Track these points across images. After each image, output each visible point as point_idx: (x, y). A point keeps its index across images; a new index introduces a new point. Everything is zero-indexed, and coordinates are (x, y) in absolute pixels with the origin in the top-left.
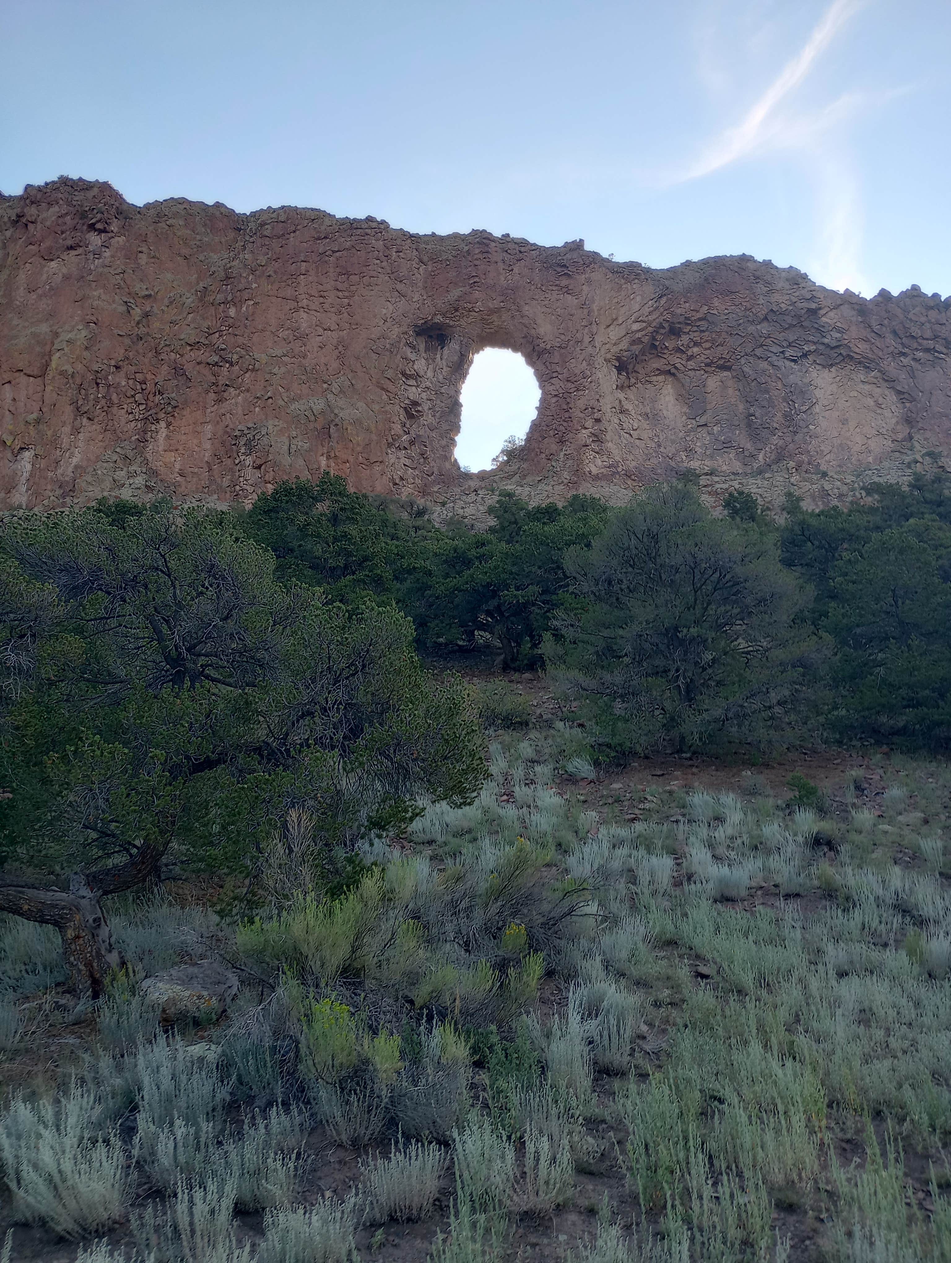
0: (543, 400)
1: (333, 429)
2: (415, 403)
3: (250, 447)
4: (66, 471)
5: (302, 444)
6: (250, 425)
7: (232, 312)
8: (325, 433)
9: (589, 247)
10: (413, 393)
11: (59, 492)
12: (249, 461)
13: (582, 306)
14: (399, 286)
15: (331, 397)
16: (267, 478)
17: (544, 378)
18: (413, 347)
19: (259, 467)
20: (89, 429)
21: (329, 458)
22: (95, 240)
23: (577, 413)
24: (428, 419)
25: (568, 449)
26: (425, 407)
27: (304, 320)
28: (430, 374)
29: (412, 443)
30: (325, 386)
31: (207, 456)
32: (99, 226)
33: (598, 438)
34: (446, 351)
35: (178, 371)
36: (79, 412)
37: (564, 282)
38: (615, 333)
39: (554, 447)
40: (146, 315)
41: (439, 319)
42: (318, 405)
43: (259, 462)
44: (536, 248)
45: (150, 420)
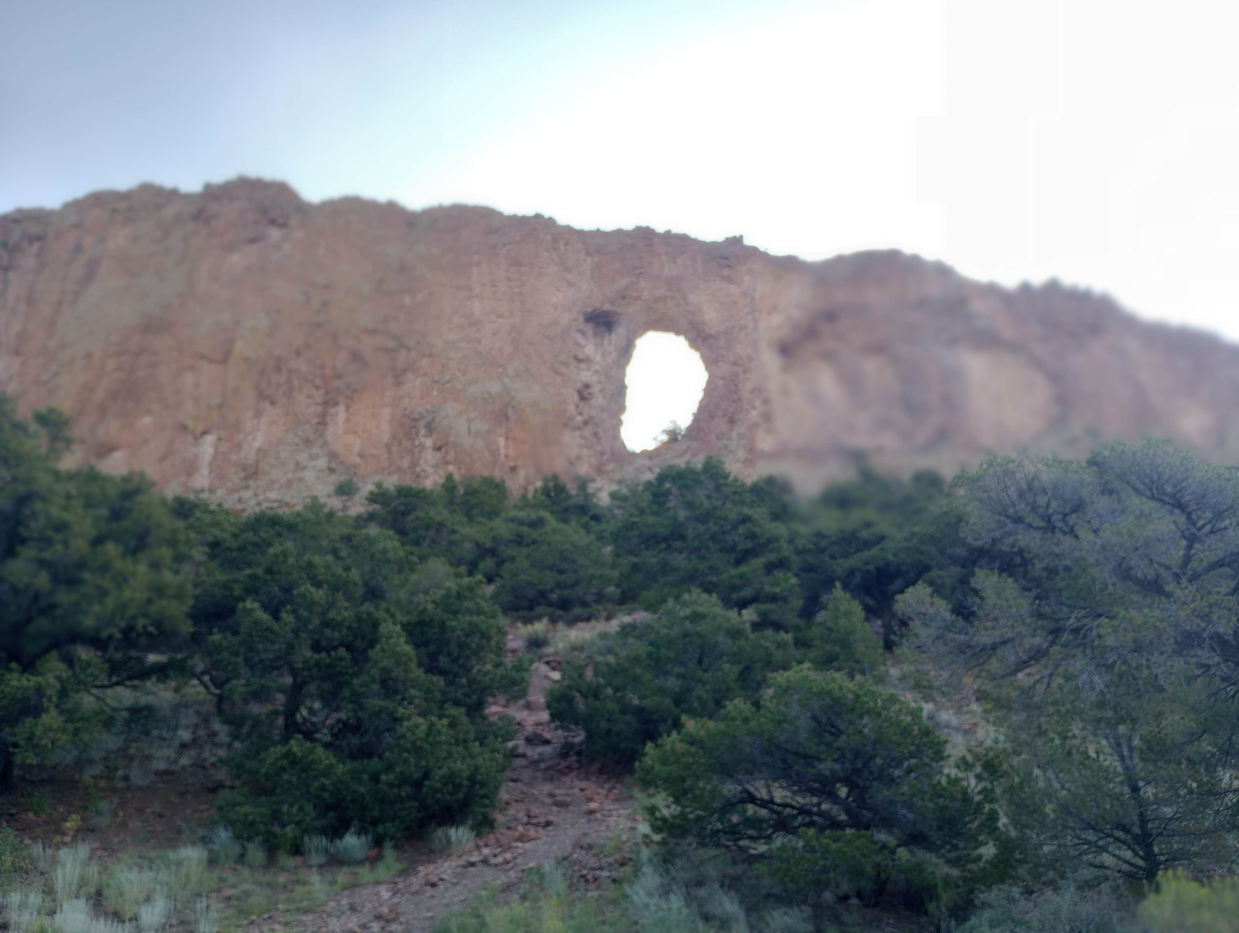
0: (710, 383)
1: (510, 412)
2: (587, 386)
3: (430, 429)
4: (248, 454)
5: (481, 426)
6: (429, 407)
7: (408, 300)
8: (502, 417)
9: (747, 242)
10: (586, 376)
11: (242, 475)
12: (429, 442)
13: (745, 294)
14: (568, 276)
15: (506, 380)
16: (448, 458)
17: (710, 362)
18: (583, 333)
19: (439, 449)
20: (271, 413)
21: (507, 438)
22: (275, 233)
23: (746, 395)
24: (598, 401)
25: (740, 429)
26: (595, 389)
27: (477, 307)
28: (598, 358)
29: (586, 423)
30: (500, 370)
31: (386, 438)
32: (280, 221)
33: (767, 417)
34: (614, 336)
35: (356, 357)
36: (261, 396)
37: (726, 272)
38: (776, 320)
39: (724, 426)
40: (325, 304)
41: (607, 307)
42: (495, 387)
43: (439, 444)
44: (696, 242)
45: (329, 403)
